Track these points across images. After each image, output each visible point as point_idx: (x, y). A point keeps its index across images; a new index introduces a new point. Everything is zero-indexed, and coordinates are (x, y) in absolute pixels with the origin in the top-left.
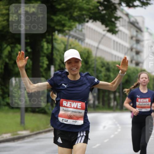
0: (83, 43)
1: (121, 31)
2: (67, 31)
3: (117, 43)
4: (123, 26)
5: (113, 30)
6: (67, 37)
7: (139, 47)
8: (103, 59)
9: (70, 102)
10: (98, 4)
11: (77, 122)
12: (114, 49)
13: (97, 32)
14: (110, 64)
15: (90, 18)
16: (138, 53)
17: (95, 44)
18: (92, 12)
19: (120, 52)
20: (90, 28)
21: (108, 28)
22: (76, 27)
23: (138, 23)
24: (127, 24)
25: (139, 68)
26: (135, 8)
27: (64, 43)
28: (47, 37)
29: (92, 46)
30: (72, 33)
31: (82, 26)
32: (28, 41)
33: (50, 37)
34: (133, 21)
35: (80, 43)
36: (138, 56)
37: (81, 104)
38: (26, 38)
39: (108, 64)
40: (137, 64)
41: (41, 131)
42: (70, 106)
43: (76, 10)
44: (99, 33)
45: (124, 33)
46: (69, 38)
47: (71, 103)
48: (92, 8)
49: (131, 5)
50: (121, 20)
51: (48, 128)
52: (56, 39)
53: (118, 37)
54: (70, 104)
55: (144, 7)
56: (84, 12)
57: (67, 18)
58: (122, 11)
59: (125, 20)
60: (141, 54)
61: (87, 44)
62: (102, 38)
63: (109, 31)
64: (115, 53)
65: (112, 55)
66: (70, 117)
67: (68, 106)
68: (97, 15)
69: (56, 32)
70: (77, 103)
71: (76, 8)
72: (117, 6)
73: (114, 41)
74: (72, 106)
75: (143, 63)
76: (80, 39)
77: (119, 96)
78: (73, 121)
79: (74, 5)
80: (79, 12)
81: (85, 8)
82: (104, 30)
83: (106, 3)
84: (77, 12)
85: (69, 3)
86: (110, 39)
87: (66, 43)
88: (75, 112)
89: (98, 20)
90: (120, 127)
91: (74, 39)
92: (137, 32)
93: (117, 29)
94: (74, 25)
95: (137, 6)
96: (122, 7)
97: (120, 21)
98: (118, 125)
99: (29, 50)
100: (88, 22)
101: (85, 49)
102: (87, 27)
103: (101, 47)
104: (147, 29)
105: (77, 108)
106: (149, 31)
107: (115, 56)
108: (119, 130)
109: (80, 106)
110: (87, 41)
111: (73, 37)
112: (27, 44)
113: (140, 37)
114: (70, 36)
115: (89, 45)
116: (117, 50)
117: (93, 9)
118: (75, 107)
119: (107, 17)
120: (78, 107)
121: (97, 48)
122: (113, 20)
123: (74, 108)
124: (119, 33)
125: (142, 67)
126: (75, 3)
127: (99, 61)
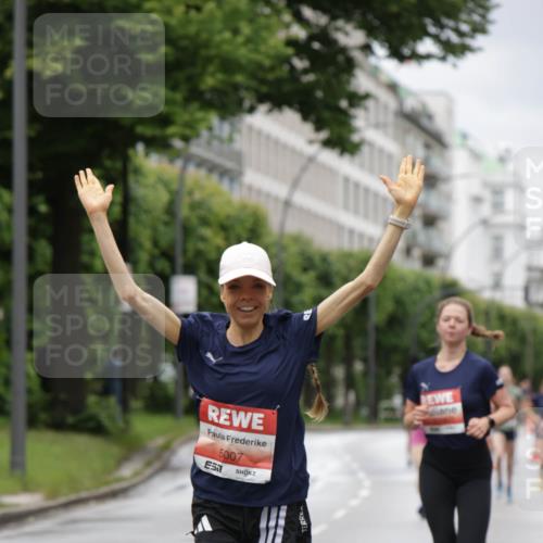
0: (236, 186)
1: (371, 145)
2: (178, 143)
3: (357, 185)
4: (377, 126)
5: (342, 142)
6: (179, 163)
7: (434, 202)
8: (308, 242)
9: (228, 411)
10: (290, 51)
11: (249, 473)
12: (346, 207)
13: (285, 147)
14: (332, 258)
15: (262, 99)
16: (430, 221)
17: (280, 190)
18: (271, 76)
19: (366, 216)
20: (259, 133)
21: (324, 135)
22: (210, 129)
23: (430, 117)
24: (391, 118)
25: (434, 274)
26: (420, 64)
27: (166, 184)
28: (108, 163)
29: (268, 195)
30: (197, 149)
31: (232, 125)
32: (39, 175)
33: (119, 165)
34: (413, 109)
35: (225, 186)
36: (433, 233)
37: (262, 416)
38: (31, 167)
39: (325, 258)
40: (429, 260)
41: (84, 494)
42: (228, 423)
43: (211, 69)
44: (294, 151)
45: (381, 151)
46: (184, 169)
47: (230, 415)
48: (267, 63)
49: (406, 51)
50: (370, 103)
51: (107, 483)
52: (137, 171)
53: (362, 166)
54: (227, 417)
55: (451, 58)
56: (239, 78)
57: (178, 96)
58: (375, 73)
59: (386, 107)
60: (442, 225)
61: (250, 188)
62: (304, 169)
63: (328, 143)
64: (349, 220)
65: (340, 228)
66: (229, 458)
67: (222, 421)
68: (287, 88)
69: (140, 147)
70: (249, 414)
71: (209, 60)
72: (357, 55)
73: (346, 180)
74: (236, 424)
75: (447, 257)
76: (224, 173)
77: (366, 374)
78: (238, 472)
79: (203, 52)
80: (220, 76)
81: (244, 61)
82: (311, 142)
83: (316, 45)
84: (213, 75)
85: (184, 43)
86: (332, 172)
87: (174, 186)
88: (245, 442)
89: (290, 105)
90: (367, 483)
91: (202, 173)
92: (427, 146)
93: (355, 138)
94: (203, 120)
95: (428, 57)
96: (372, 60)
97: (366, 109)
98: (361, 475)
99: (43, 208)
100: (252, 110)
101: (244, 207)
102: (250, 128)
103: (300, 199)
104: (465, 136)
105: (249, 429)
106: (471, 143)
107: (351, 232)
108: (364, 493)
109: (261, 422)
110: (251, 177)
111: (201, 163)
112: (33, 188)
113: (437, 164)
114: (188, 159)
115: (259, 192)
116: (356, 212)
117: (272, 69)
118: (245, 425)
119: (319, 94)
120: (254, 427)
121: (287, 204)
122: (344, 104)
123: (240, 429)
124: (365, 149)
125: (445, 269)
126: (207, 45)
127: (293, 249)
